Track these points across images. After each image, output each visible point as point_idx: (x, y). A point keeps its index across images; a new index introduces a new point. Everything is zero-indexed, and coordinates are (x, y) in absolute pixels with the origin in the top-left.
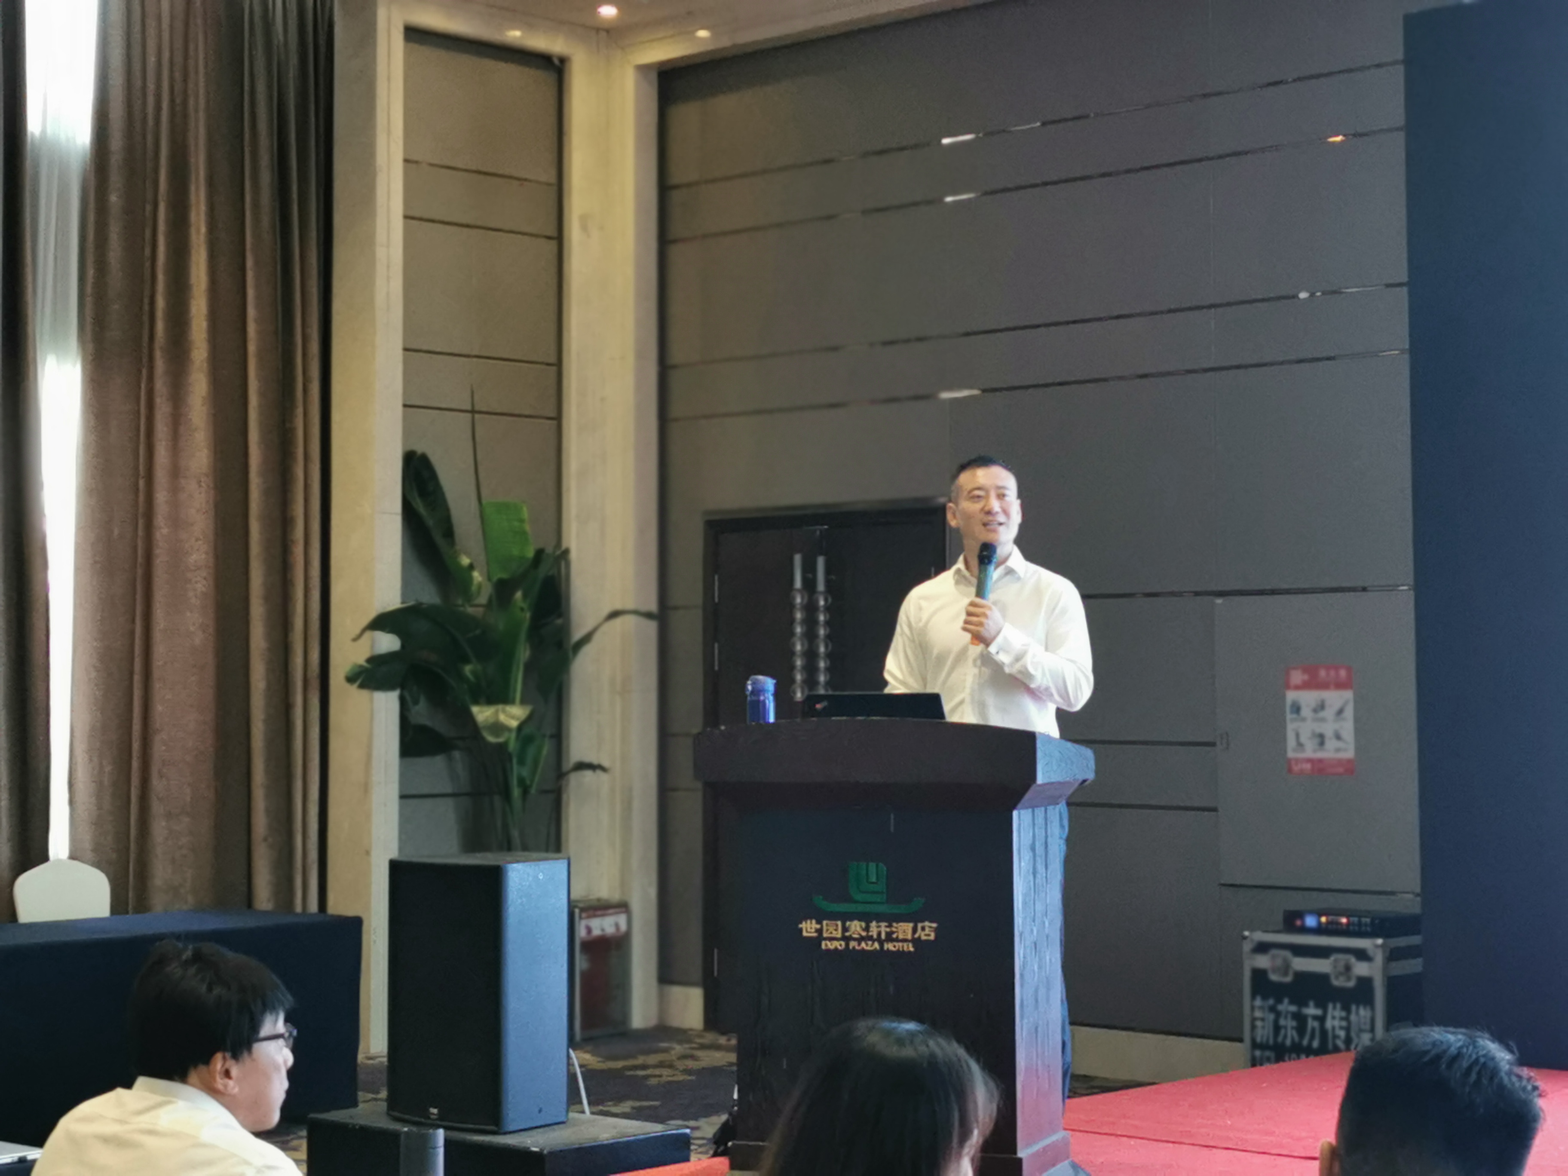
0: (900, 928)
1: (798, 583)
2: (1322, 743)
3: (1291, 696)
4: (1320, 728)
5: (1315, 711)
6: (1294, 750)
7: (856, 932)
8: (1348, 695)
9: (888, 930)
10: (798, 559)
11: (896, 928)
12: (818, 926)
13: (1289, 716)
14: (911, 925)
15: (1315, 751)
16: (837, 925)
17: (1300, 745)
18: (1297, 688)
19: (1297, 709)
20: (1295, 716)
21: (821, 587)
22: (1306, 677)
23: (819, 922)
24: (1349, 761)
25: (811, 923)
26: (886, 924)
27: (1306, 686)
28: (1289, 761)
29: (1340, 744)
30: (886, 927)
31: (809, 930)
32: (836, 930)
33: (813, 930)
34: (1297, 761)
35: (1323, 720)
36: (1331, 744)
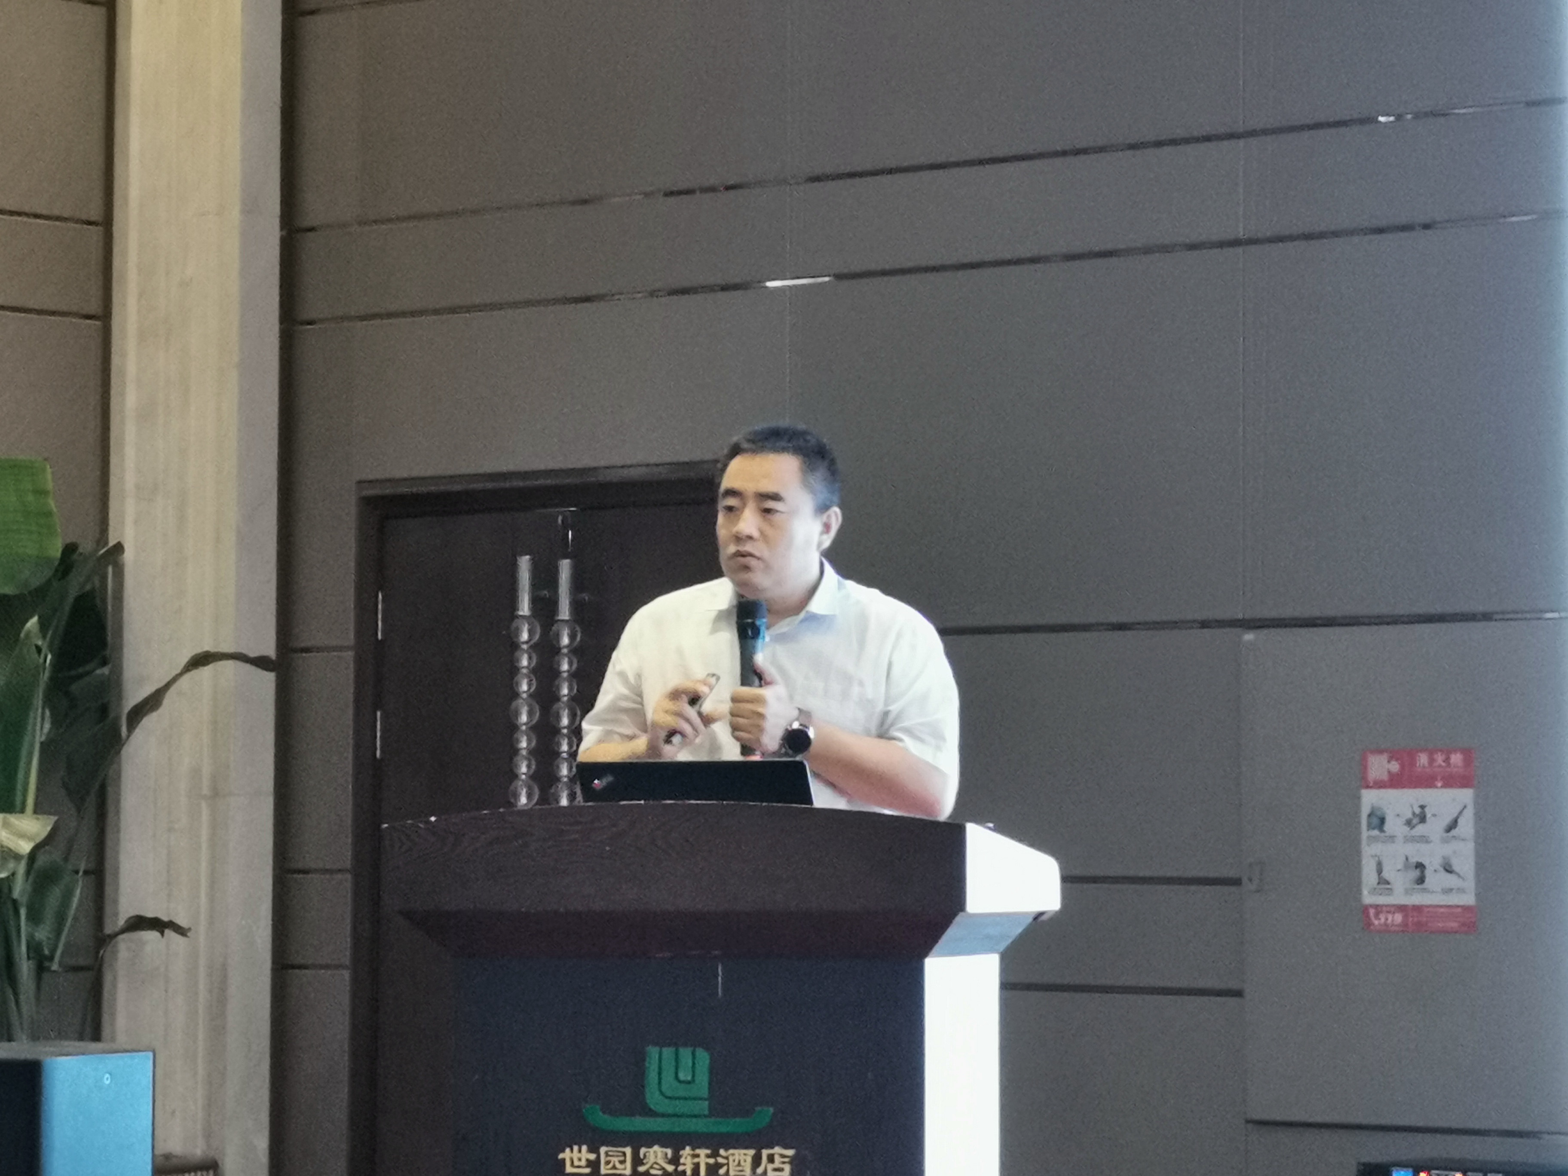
0: (731, 1159)
2: (1421, 880)
3: (1370, 798)
4: (1417, 852)
5: (1409, 823)
6: (1373, 892)
7: (655, 1166)
8: (1466, 795)
9: (711, 1161)
10: (524, 563)
11: (727, 1158)
12: (592, 1157)
13: (1365, 833)
14: (752, 1152)
15: (1407, 892)
16: (624, 1154)
17: (1383, 882)
18: (1380, 785)
19: (1379, 821)
20: (1376, 832)
21: (564, 612)
22: (1395, 767)
23: (593, 1149)
24: (1466, 909)
25: (580, 1151)
26: (708, 1152)
27: (1395, 782)
28: (1366, 909)
29: (1451, 881)
30: (708, 1156)
31: (576, 1163)
32: (622, 1162)
33: (583, 1163)
34: (1378, 908)
35: (1424, 839)
36: (1435, 879)
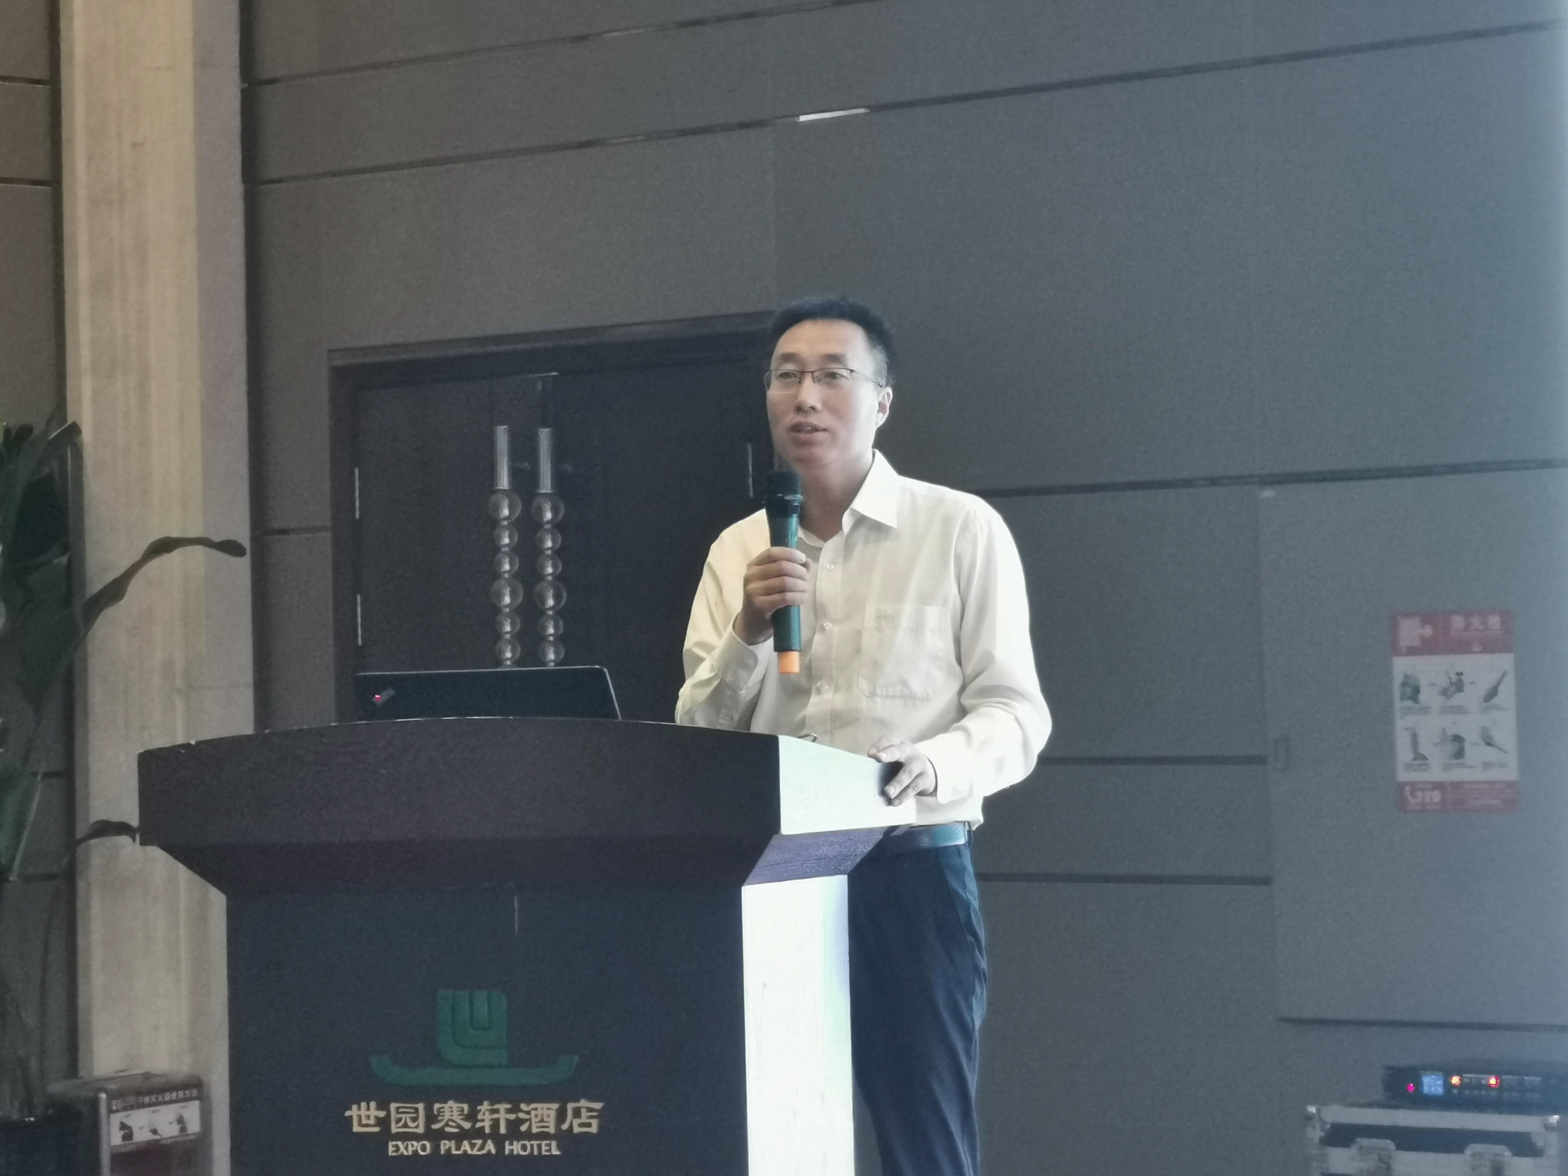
0: (533, 1113)
1: (504, 482)
2: (1459, 754)
3: (1402, 666)
4: (1453, 725)
5: (1445, 693)
6: (1409, 767)
7: (451, 1123)
8: (1505, 661)
9: (512, 1117)
10: (502, 435)
11: (528, 1113)
12: (382, 1114)
13: (1398, 704)
14: (555, 1106)
15: (1446, 768)
16: (417, 1110)
17: (1420, 757)
18: (1412, 651)
19: (1413, 692)
20: (1409, 703)
21: (546, 485)
22: (1428, 631)
23: (383, 1105)
24: (1510, 785)
25: (368, 1109)
26: (508, 1106)
27: (1427, 648)
28: (1402, 786)
29: (1490, 754)
30: (508, 1111)
31: (364, 1121)
32: (414, 1120)
33: (372, 1121)
34: (1415, 787)
35: (1459, 710)
36: (1475, 753)
